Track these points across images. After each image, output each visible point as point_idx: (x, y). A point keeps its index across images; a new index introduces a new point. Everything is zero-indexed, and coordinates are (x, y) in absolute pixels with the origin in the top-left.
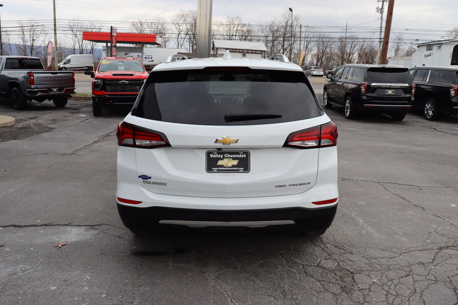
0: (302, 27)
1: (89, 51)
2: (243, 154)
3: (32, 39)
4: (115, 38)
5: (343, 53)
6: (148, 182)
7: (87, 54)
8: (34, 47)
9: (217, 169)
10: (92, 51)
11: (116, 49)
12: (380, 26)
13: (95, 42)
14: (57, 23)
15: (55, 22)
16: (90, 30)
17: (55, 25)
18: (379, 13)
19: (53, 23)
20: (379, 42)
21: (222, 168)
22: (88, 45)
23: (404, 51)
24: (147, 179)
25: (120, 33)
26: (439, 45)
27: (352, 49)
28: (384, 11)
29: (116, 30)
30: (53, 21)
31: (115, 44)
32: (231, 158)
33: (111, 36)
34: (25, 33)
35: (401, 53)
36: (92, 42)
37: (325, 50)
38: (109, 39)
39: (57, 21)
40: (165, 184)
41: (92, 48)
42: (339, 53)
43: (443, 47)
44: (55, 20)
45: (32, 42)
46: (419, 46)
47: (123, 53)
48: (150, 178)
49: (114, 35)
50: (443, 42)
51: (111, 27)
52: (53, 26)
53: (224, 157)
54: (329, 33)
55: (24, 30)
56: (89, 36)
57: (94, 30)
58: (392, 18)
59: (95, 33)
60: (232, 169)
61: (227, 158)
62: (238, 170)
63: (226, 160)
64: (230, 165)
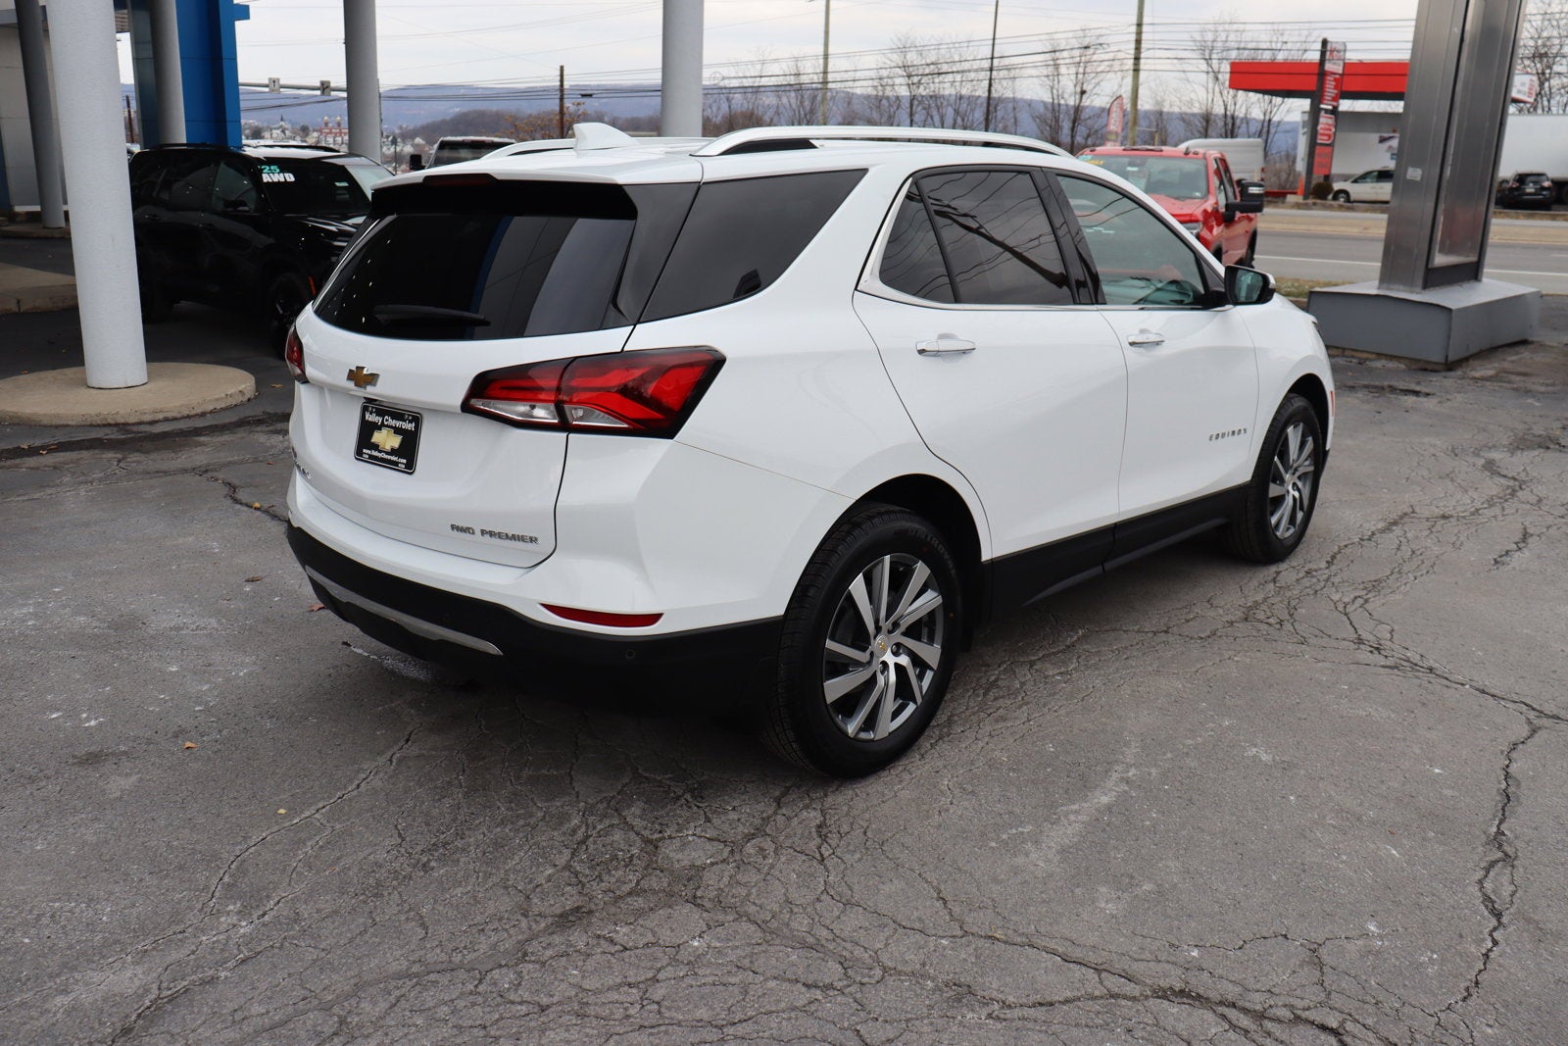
1: (1253, 129)
2: (410, 422)
3: (1078, 90)
4: (1335, 80)
7: (1249, 137)
8: (1084, 115)
9: (370, 452)
10: (1265, 129)
11: (1336, 120)
13: (1277, 96)
14: (1144, 36)
15: (1139, 33)
16: (1266, 56)
17: (1138, 42)
19: (1133, 37)
21: (377, 454)
22: (1252, 105)
25: (1361, 64)
29: (1342, 53)
30: (1134, 29)
31: (1335, 104)
32: (391, 427)
33: (1319, 74)
34: (1063, 70)
36: (1267, 97)
38: (1311, 83)
39: (1145, 28)
41: (1267, 118)
44: (1139, 25)
45: (1078, 97)
47: (1375, 137)
49: (1332, 70)
51: (1325, 43)
52: (1133, 46)
53: (383, 425)
55: (1058, 62)
56: (1249, 75)
57: (1280, 57)
59: (1285, 64)
60: (389, 457)
61: (387, 426)
62: (396, 464)
63: (384, 431)
64: (388, 448)
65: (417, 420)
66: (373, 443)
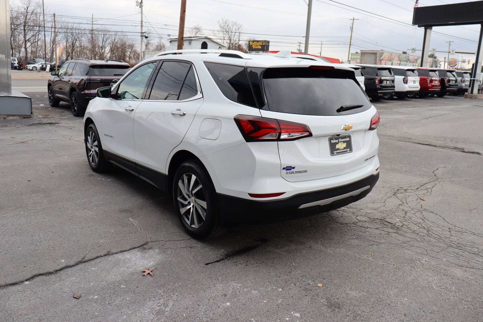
0: (55, 16)
2: (348, 138)
5: (94, 46)
6: (291, 172)
9: (336, 152)
12: (141, 21)
18: (139, 7)
20: (141, 36)
21: (339, 151)
23: (154, 46)
24: (290, 170)
26: (190, 41)
27: (104, 43)
28: (143, 5)
32: (342, 142)
35: (151, 48)
37: (75, 43)
40: (306, 171)
42: (90, 46)
43: (193, 42)
46: (171, 41)
48: (294, 168)
50: (193, 38)
53: (339, 142)
54: (79, 24)
58: (185, 15)
60: (344, 150)
61: (340, 142)
62: (347, 151)
63: (340, 144)
64: (342, 148)
65: (349, 137)
66: (337, 149)
